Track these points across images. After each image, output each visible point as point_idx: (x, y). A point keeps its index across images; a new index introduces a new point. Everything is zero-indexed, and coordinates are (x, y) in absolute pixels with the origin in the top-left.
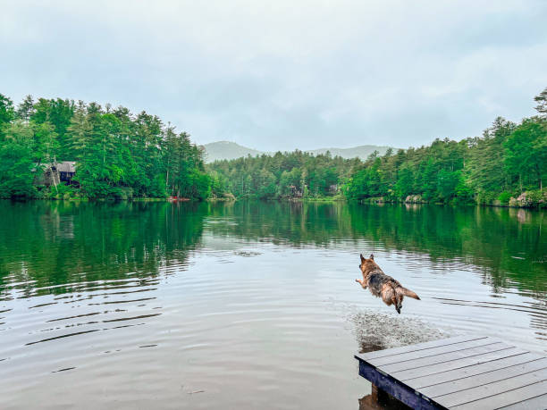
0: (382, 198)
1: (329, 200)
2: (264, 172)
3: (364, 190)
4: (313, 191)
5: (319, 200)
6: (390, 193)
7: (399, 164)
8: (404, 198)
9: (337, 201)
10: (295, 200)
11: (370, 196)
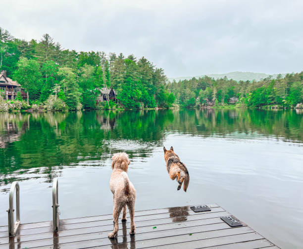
0: (277, 106)
1: (232, 107)
2: (188, 91)
3: (262, 101)
4: (220, 102)
5: (224, 107)
6: (284, 102)
7: (289, 83)
8: (295, 105)
9: (238, 108)
10: (209, 107)
11: (267, 104)
